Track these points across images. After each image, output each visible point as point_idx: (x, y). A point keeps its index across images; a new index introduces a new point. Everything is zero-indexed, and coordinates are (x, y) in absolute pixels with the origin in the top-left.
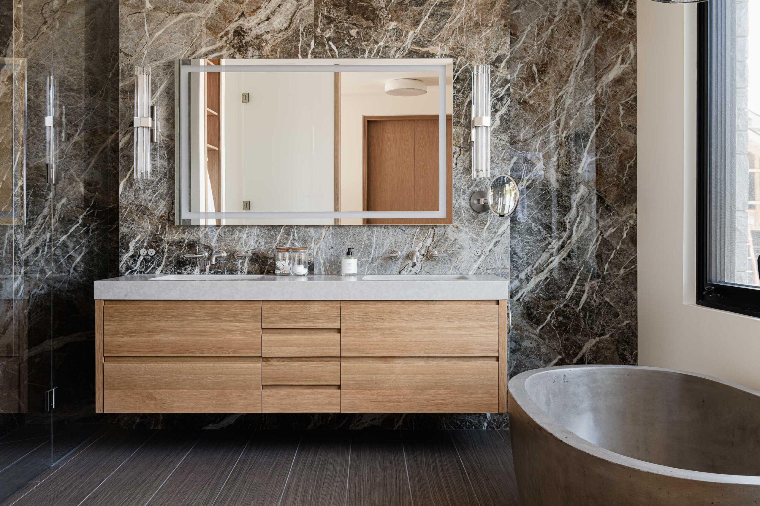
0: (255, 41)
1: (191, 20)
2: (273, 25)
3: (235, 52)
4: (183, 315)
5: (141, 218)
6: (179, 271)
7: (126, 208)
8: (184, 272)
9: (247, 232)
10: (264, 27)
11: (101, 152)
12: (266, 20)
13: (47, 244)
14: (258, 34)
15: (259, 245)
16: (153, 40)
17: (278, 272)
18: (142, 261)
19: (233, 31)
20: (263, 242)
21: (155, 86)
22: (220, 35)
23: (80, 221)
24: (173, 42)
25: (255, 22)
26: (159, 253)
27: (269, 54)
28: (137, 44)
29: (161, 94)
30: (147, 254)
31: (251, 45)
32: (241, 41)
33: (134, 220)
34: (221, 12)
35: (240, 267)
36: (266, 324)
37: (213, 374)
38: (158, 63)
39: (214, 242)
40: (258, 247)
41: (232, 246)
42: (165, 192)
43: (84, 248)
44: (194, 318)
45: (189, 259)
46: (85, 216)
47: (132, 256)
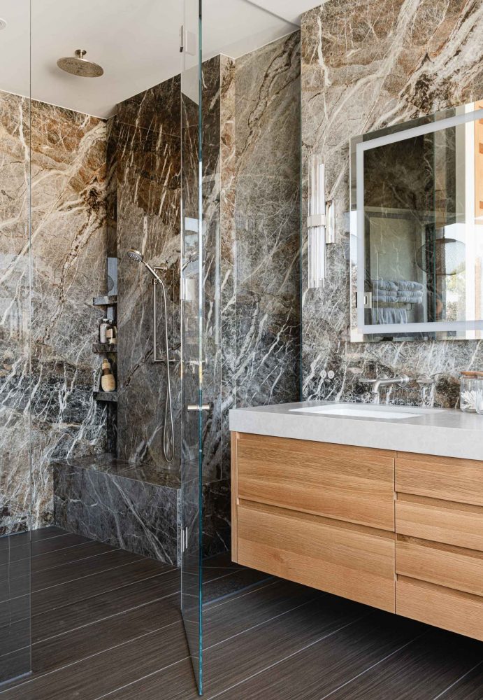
0: (442, 88)
1: (369, 84)
2: (464, 59)
3: (418, 110)
4: (308, 460)
5: (321, 334)
6: (358, 398)
7: (308, 323)
8: (363, 399)
9: (433, 349)
10: (452, 66)
11: (295, 262)
12: (455, 55)
13: (253, 363)
14: (446, 77)
15: (449, 368)
16: (332, 121)
17: (463, 407)
18: (322, 385)
19: (415, 83)
20: (452, 362)
21: (334, 176)
22: (400, 94)
23: (278, 339)
24: (351, 118)
25: (442, 62)
26: (338, 375)
27: (459, 101)
28: (317, 132)
29: (340, 184)
30: (327, 378)
31: (437, 95)
32: (425, 94)
33: (314, 337)
34: (401, 64)
35: (425, 396)
36: (400, 487)
37: (339, 543)
38: (336, 148)
39: (394, 363)
40: (447, 370)
41: (415, 369)
42: (343, 303)
43: (281, 368)
44: (319, 465)
45: (368, 385)
46: (282, 333)
47: (314, 379)
